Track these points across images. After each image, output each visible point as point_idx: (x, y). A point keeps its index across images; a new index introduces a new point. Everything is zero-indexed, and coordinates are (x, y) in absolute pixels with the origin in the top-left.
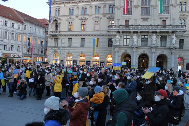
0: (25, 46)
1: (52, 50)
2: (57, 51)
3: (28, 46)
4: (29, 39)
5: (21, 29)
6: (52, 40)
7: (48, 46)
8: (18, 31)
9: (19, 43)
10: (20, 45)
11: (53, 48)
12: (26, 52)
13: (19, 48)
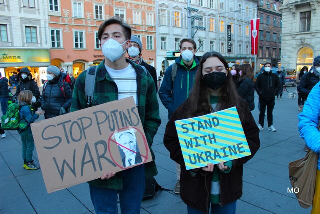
0: (223, 41)
1: (294, 42)
2: (309, 42)
3: (229, 40)
4: (229, 27)
5: (214, 8)
6: (294, 16)
7: (283, 32)
8: (211, 12)
9: (213, 35)
10: (214, 39)
11: (299, 37)
12: (225, 53)
13: (212, 45)
